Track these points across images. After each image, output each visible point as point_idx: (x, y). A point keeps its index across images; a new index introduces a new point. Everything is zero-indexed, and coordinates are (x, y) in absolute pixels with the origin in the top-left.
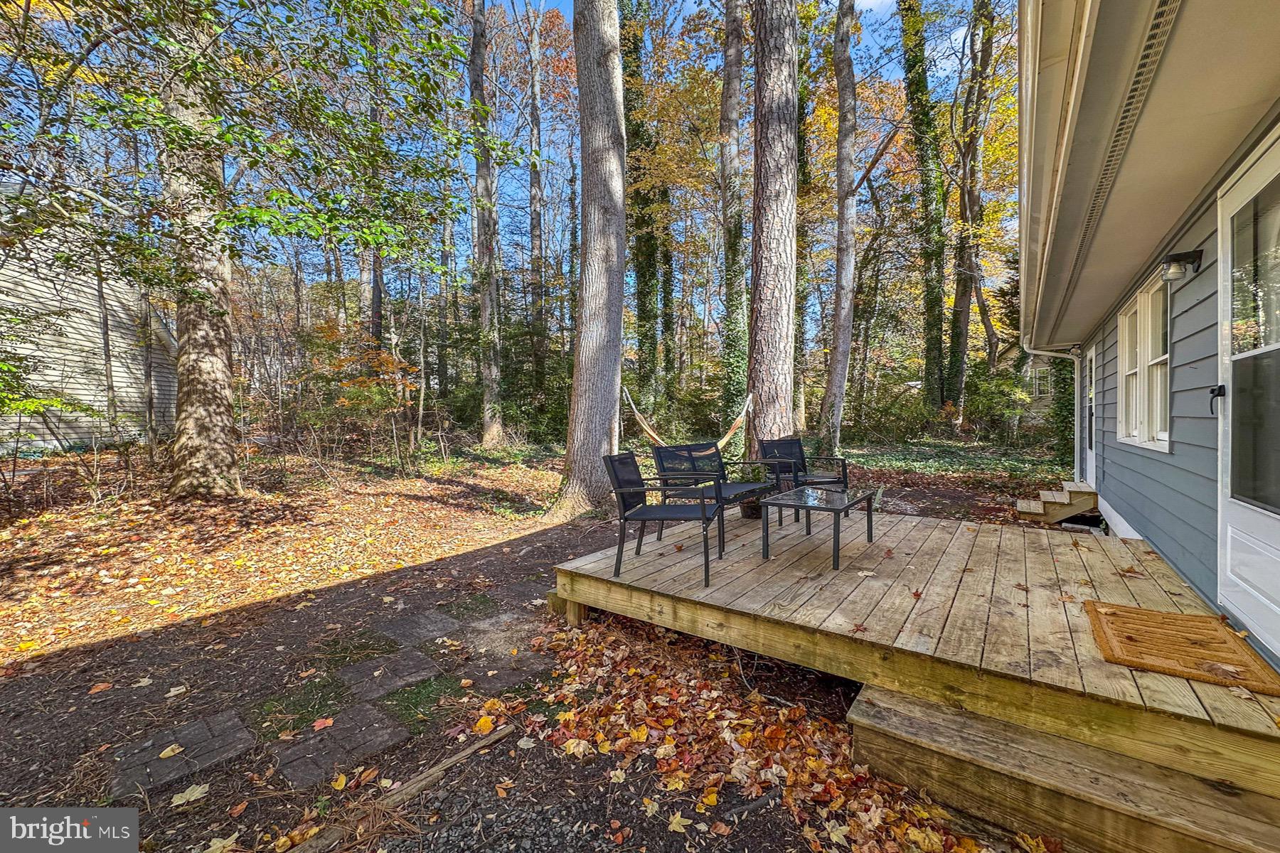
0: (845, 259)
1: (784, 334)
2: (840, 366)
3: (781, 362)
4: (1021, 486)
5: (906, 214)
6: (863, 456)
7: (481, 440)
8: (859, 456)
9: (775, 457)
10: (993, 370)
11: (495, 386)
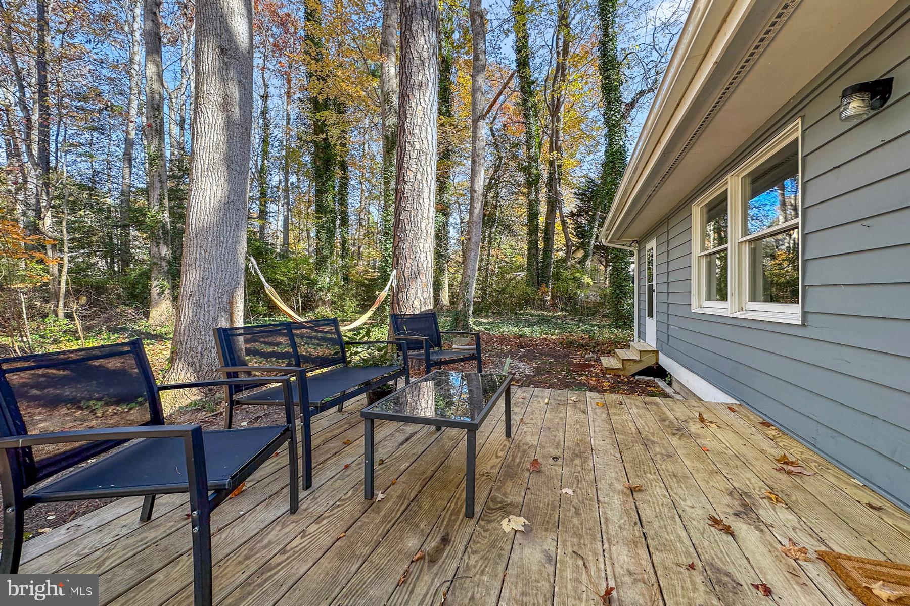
0: (477, 168)
1: (425, 215)
2: (473, 254)
3: (422, 241)
4: (598, 344)
5: (515, 157)
6: (489, 323)
7: (147, 315)
8: (485, 324)
9: (404, 334)
10: (569, 263)
11: (164, 264)
